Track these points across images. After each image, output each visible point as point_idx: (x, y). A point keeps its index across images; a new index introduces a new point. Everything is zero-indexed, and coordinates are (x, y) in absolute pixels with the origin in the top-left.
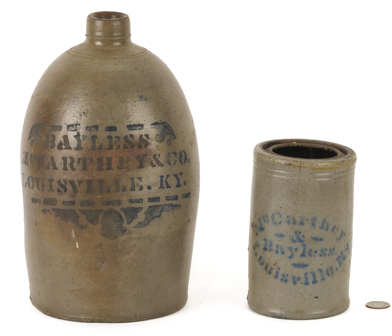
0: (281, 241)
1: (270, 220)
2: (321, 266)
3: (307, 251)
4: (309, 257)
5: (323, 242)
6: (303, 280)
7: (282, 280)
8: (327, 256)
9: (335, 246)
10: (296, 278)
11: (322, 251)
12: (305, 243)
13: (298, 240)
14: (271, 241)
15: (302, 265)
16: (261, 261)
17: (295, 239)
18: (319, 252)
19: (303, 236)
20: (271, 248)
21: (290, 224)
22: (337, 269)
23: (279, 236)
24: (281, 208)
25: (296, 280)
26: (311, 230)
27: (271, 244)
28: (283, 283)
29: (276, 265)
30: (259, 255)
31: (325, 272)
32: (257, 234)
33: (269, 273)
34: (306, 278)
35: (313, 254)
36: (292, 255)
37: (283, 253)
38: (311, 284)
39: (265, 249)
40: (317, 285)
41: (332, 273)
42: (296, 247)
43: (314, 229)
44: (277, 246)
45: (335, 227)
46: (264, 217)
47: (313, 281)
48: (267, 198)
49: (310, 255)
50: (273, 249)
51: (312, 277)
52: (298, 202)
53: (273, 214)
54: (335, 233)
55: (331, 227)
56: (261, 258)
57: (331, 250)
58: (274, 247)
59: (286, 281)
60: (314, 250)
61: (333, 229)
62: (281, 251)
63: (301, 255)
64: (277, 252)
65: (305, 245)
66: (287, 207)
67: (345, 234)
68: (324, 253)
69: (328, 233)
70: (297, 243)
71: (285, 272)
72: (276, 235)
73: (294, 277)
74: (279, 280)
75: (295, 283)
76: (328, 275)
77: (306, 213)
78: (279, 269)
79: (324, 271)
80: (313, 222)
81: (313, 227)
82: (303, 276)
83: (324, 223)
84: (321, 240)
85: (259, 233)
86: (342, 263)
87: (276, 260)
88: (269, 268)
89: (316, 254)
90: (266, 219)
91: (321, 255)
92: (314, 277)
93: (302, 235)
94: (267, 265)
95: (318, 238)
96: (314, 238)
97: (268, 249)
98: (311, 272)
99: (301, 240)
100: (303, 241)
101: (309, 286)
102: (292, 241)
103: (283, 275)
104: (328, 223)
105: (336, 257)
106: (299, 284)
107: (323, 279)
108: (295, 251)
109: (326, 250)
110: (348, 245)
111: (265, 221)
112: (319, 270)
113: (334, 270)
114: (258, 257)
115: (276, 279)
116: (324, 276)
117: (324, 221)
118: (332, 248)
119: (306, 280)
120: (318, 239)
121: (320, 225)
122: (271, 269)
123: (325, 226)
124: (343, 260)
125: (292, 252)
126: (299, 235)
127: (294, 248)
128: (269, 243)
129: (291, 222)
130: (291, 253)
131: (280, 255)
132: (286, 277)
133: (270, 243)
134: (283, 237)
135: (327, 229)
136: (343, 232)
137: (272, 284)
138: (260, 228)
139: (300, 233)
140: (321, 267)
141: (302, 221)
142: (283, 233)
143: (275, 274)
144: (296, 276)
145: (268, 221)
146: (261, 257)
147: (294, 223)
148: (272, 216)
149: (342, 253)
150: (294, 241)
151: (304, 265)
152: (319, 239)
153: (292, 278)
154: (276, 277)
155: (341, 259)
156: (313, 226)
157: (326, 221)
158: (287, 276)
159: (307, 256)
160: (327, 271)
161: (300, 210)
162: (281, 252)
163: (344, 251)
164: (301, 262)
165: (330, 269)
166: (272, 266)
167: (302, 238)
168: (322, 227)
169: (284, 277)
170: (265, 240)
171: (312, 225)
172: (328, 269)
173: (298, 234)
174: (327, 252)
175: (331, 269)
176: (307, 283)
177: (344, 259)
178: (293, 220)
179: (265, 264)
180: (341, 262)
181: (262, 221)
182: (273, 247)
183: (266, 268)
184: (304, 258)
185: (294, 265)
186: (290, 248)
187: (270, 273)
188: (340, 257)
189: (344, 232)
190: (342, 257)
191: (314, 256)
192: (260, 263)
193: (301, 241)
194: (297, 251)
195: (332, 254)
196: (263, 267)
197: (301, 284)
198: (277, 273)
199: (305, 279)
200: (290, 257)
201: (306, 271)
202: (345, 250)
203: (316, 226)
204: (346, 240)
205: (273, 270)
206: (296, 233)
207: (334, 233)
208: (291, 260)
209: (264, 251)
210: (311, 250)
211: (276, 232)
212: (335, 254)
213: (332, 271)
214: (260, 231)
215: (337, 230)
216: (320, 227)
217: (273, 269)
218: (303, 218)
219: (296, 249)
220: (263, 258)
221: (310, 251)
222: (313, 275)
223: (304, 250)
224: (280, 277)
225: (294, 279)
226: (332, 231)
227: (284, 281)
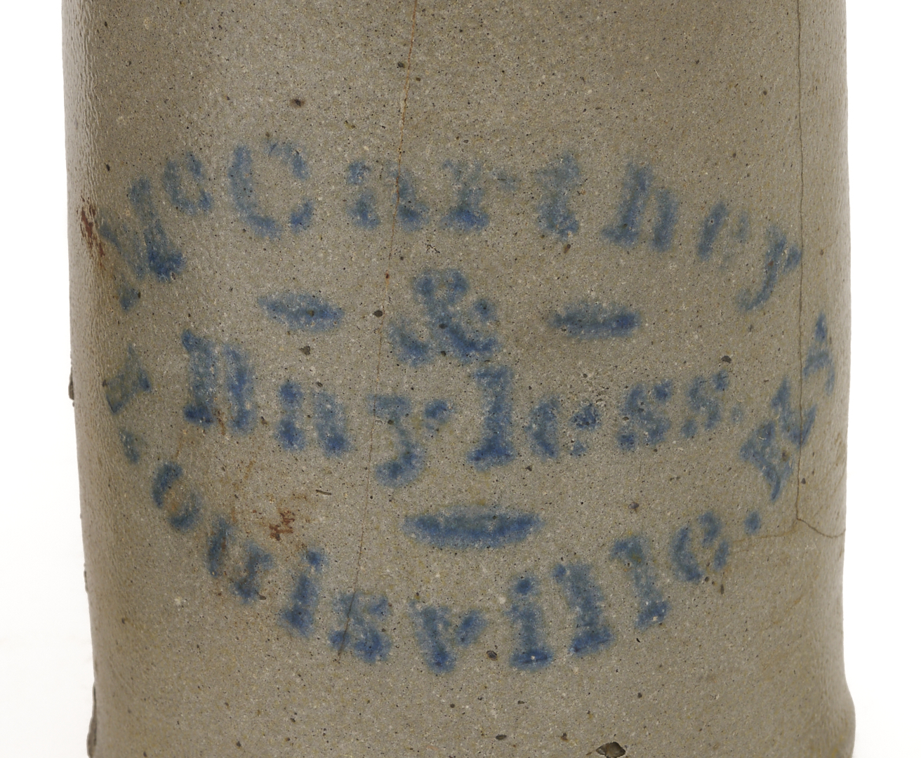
0: (316, 354)
1: (222, 193)
2: (635, 517)
3: (520, 414)
4: (535, 461)
5: (636, 340)
6: (503, 631)
7: (340, 639)
8: (673, 439)
9: (727, 359)
10: (447, 624)
11: (633, 405)
12: (499, 359)
13: (445, 337)
14: (241, 351)
15: (490, 526)
16: (172, 496)
17: (423, 333)
18: (611, 416)
19: (484, 308)
20: (241, 404)
21: (375, 223)
22: (753, 522)
23: (295, 316)
24: (298, 103)
25: (446, 635)
26: (541, 259)
27: (241, 375)
28: (354, 666)
29: (290, 531)
30: (153, 450)
31: (661, 560)
32: (128, 299)
33: (240, 588)
34: (528, 619)
35: (568, 433)
36: (408, 456)
37: (336, 444)
38: (564, 656)
39: (199, 413)
40: (607, 663)
41: (721, 557)
42: (437, 396)
43: (560, 247)
44: (289, 392)
45: (719, 213)
46: (170, 176)
47: (580, 632)
48: (183, 30)
49: (546, 445)
50: (261, 413)
51: (571, 605)
52: (430, 53)
53: (238, 152)
54: (727, 258)
55: (688, 223)
56: (169, 476)
57: (701, 393)
58: (267, 402)
59: (373, 647)
60: (570, 408)
61: (709, 233)
62: (319, 428)
63: (472, 449)
64: (289, 434)
65: (499, 375)
66: (346, 99)
67: (795, 258)
68: (649, 417)
69: (672, 266)
70: (440, 361)
71: (365, 585)
72: (276, 308)
73: (430, 616)
74: (319, 642)
75: (440, 660)
76: (692, 575)
77: (495, 132)
78: (314, 559)
79: (659, 547)
80: (555, 197)
81: (554, 236)
82: (502, 600)
83: (634, 198)
84: (624, 322)
85: (144, 288)
86: (789, 469)
87: (286, 493)
88: (236, 552)
89: (593, 436)
90: (188, 186)
91: (627, 441)
92: (588, 605)
93: (472, 298)
94: (222, 534)
95: (600, 310)
96: (570, 319)
97: (224, 409)
98: (559, 573)
99: (469, 336)
100: (487, 347)
101: (550, 675)
102: (399, 350)
103: (349, 605)
104: (665, 197)
105: (742, 432)
106: (471, 662)
107: (654, 612)
108: (432, 422)
109: (662, 393)
110: (821, 330)
111: (181, 204)
112: (620, 547)
113: (734, 531)
114: (151, 469)
115: (295, 631)
116: (658, 585)
117: (639, 181)
118: (709, 371)
119: (529, 629)
120: (595, 324)
121: (612, 217)
122: (256, 560)
123: (647, 222)
124: (790, 447)
125: (402, 433)
126: (452, 301)
127: (421, 398)
128: (224, 370)
129: (385, 206)
130: (395, 438)
131: (315, 456)
132: (368, 618)
133: (231, 370)
134: (327, 322)
135: (661, 239)
136: (779, 246)
137: (267, 674)
138: (152, 257)
139: (460, 284)
140: (632, 523)
141: (464, 193)
142: (330, 294)
143: (283, 599)
144: (446, 609)
145: (206, 202)
146: (168, 470)
147: (409, 214)
148: (236, 166)
149: (781, 397)
150: (414, 348)
151: (502, 519)
152: (605, 324)
153: (421, 620)
154: (296, 618)
155: (782, 442)
156: (552, 226)
157: (652, 178)
158: (381, 607)
159: (525, 452)
160: (679, 548)
161: (446, 115)
162: (322, 435)
163: (795, 384)
164: (481, 504)
165: (698, 531)
166: (263, 539)
167: (476, 327)
168: (623, 231)
169: (360, 622)
170: (191, 342)
171: (544, 224)
172: (684, 534)
173: (440, 294)
174: (675, 409)
175: (712, 525)
176: (531, 652)
177: (800, 437)
178: (400, 194)
179: (206, 527)
180: (775, 462)
181: (162, 202)
182: (261, 398)
183: (216, 550)
184: (496, 472)
185: (428, 525)
186: (384, 402)
187: (246, 589)
188: (767, 431)
189: (792, 239)
190: (787, 428)
191: (578, 451)
192: (165, 514)
193: (472, 345)
194: (443, 421)
195: (713, 416)
196: (194, 542)
197: (492, 664)
198: (303, 590)
199: (519, 625)
200: (394, 470)
201: (520, 568)
202: (805, 372)
203: (575, 228)
204: (806, 299)
205: (266, 572)
206: (425, 288)
207: (716, 259)
208: (404, 494)
209: (188, 429)
210: (554, 403)
211: (272, 288)
212: (734, 413)
213: (716, 543)
214: (149, 275)
215: (741, 233)
216: (607, 232)
217: (267, 558)
218: (474, 177)
219: (437, 411)
220: (191, 476)
221: (546, 412)
222: (578, 591)
223: (496, 409)
224: (327, 618)
225: (435, 633)
226: (704, 249)
227: (360, 646)
